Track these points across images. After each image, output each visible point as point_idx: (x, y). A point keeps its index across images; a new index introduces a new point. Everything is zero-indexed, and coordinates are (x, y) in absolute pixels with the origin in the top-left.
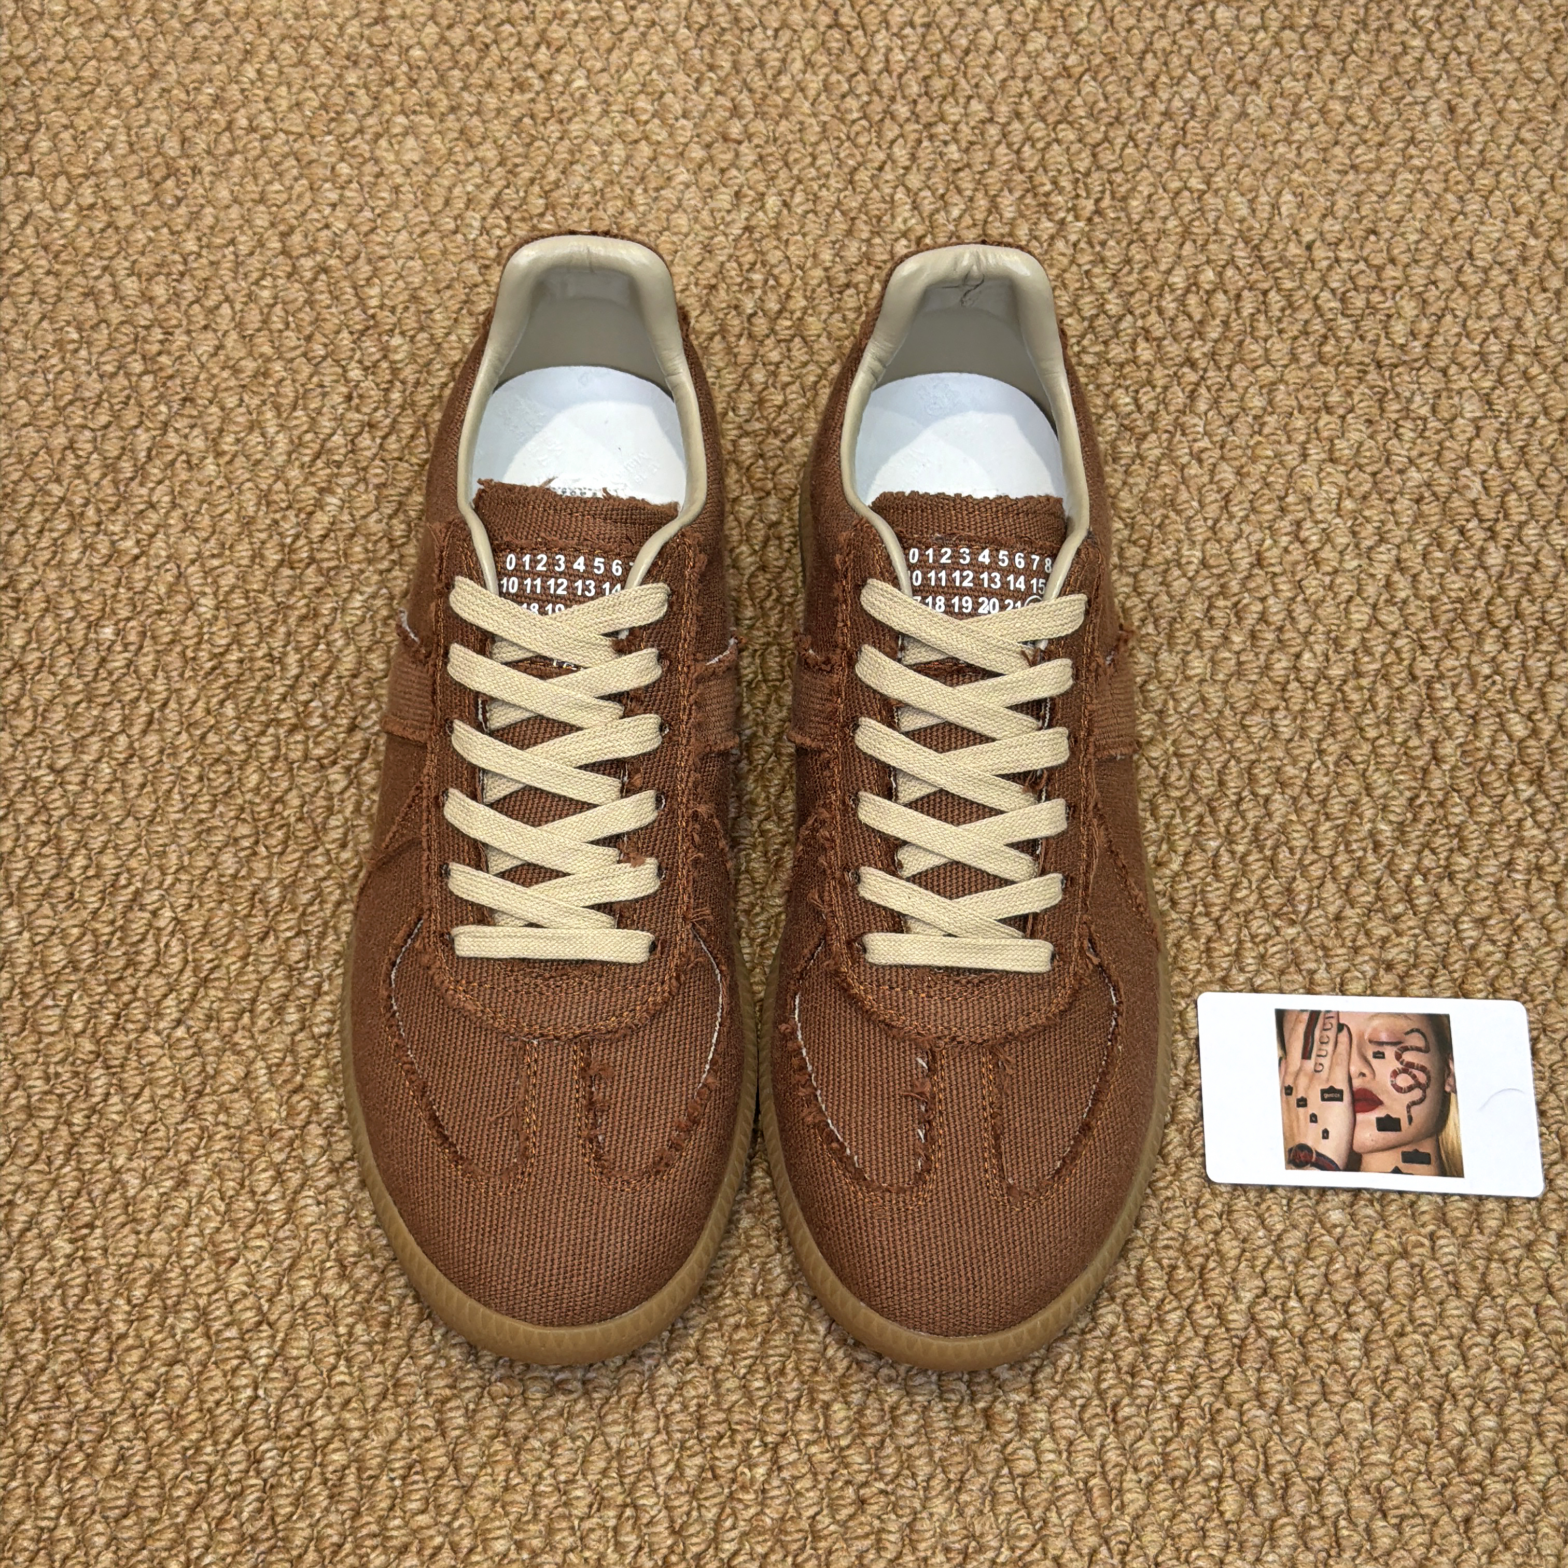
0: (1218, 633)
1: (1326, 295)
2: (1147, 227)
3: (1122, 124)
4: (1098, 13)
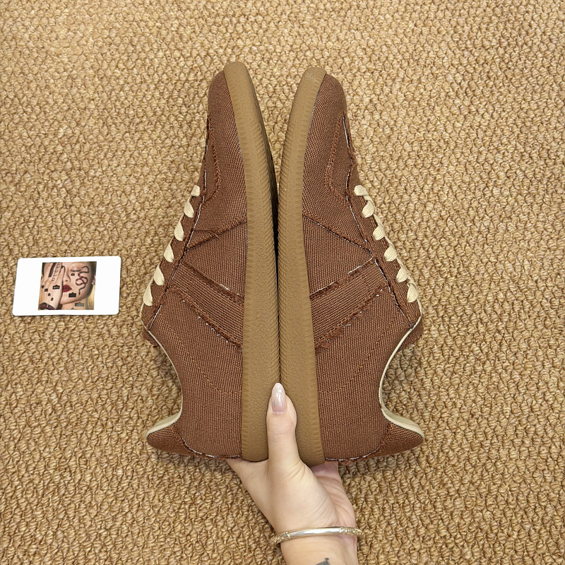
0: (520, 440)
1: (545, 301)
2: (477, 278)
3: (463, 237)
4: (451, 194)
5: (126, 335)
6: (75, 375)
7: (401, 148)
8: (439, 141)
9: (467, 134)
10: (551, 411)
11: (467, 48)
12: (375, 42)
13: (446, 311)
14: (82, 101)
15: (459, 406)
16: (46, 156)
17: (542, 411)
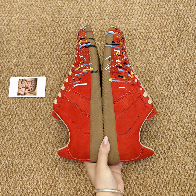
5: (33, 139)
6: (14, 154)
7: (138, 70)
8: (152, 67)
9: (163, 65)
10: (187, 173)
11: (164, 31)
12: (131, 28)
13: (150, 133)
14: (22, 49)
15: (153, 170)
16: (8, 70)
17: (184, 173)
